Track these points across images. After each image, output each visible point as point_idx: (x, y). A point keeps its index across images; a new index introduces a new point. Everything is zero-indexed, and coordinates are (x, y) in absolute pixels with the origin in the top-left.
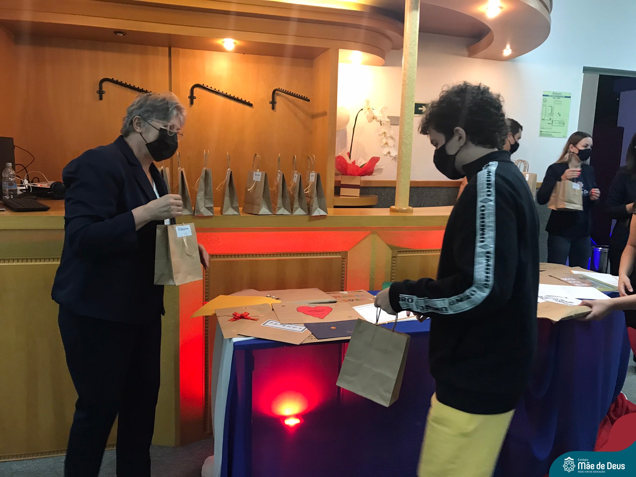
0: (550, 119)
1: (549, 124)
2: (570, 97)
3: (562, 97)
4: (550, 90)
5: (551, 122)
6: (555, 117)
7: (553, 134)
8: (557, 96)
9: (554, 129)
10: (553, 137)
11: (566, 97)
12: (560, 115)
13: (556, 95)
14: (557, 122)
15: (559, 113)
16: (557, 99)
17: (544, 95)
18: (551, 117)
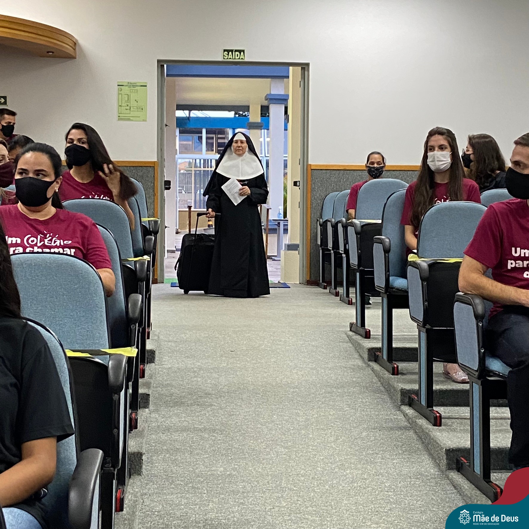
2: (146, 86)
3: (137, 86)
4: (124, 81)
6: (133, 103)
7: (131, 118)
8: (132, 85)
9: (132, 114)
11: (141, 86)
12: (137, 102)
14: (135, 108)
16: (132, 88)
17: (118, 85)
18: (128, 104)
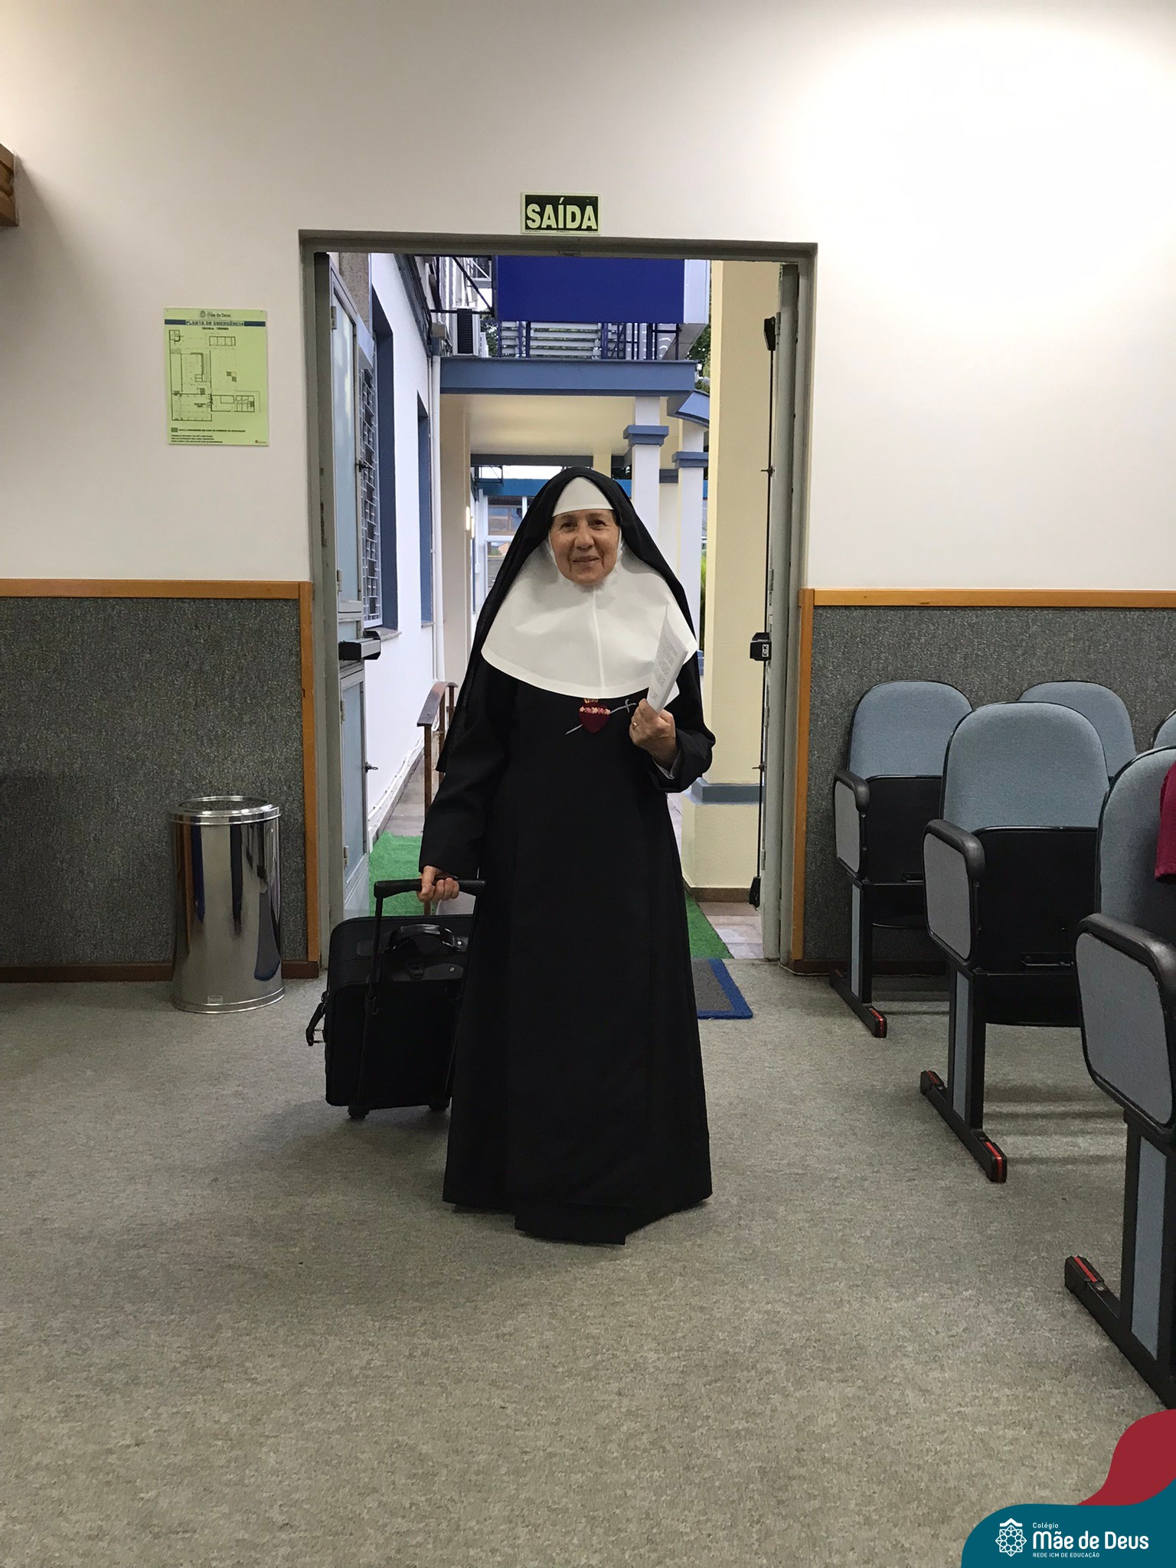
0: (203, 392)
1: (200, 406)
2: (262, 324)
3: (232, 324)
4: (188, 306)
5: (204, 400)
6: (220, 384)
7: (217, 436)
8: (216, 321)
9: (222, 421)
10: (219, 443)
11: (247, 324)
12: (234, 379)
13: (212, 320)
14: (231, 400)
15: (229, 374)
16: (216, 332)
17: (168, 322)
18: (203, 386)
